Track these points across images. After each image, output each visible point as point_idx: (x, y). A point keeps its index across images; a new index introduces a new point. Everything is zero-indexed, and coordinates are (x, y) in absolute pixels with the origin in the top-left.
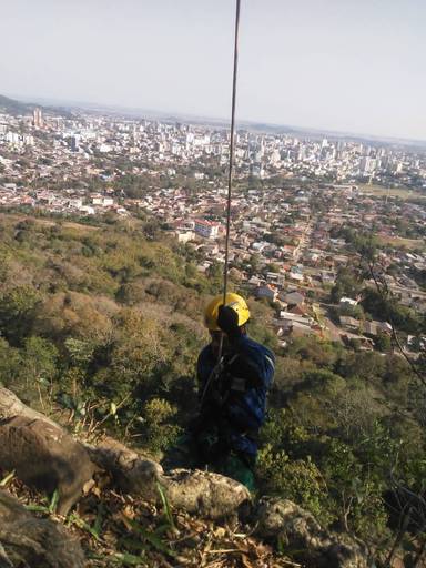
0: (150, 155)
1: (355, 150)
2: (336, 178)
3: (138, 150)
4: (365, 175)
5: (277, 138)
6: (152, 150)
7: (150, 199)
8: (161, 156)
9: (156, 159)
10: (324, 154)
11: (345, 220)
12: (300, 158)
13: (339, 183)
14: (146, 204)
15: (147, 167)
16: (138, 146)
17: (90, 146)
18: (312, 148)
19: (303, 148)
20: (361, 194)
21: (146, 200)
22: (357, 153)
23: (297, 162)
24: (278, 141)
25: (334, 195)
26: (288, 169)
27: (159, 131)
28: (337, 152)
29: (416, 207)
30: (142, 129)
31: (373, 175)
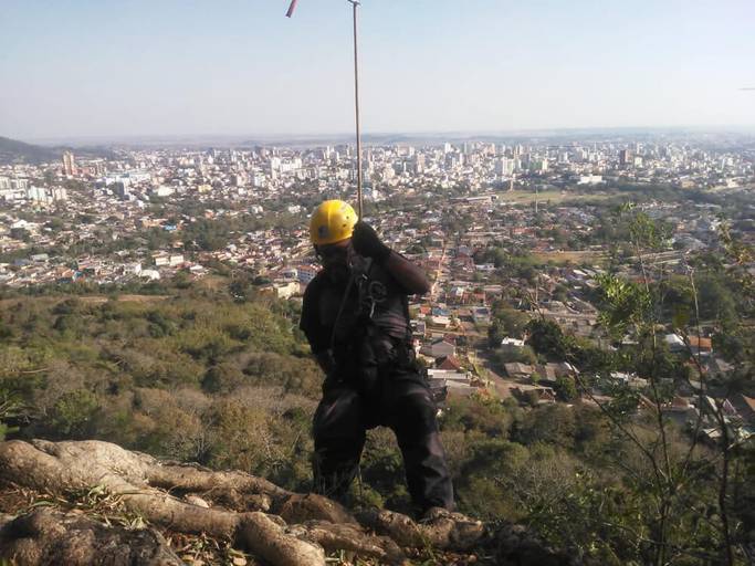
0: (225, 191)
1: (486, 151)
2: (469, 189)
3: (209, 188)
4: (504, 179)
5: (387, 149)
6: (228, 184)
7: (233, 247)
8: (241, 191)
9: (235, 196)
10: (448, 161)
11: (489, 239)
12: (419, 170)
13: (474, 194)
14: (229, 255)
15: (225, 208)
16: (208, 182)
17: (144, 191)
18: (433, 156)
19: (421, 158)
20: (503, 204)
21: (229, 250)
22: (489, 155)
23: (417, 175)
24: (388, 153)
25: (470, 210)
26: (406, 185)
27: (234, 159)
28: (465, 156)
29: (575, 210)
30: (211, 160)
31: (513, 179)
